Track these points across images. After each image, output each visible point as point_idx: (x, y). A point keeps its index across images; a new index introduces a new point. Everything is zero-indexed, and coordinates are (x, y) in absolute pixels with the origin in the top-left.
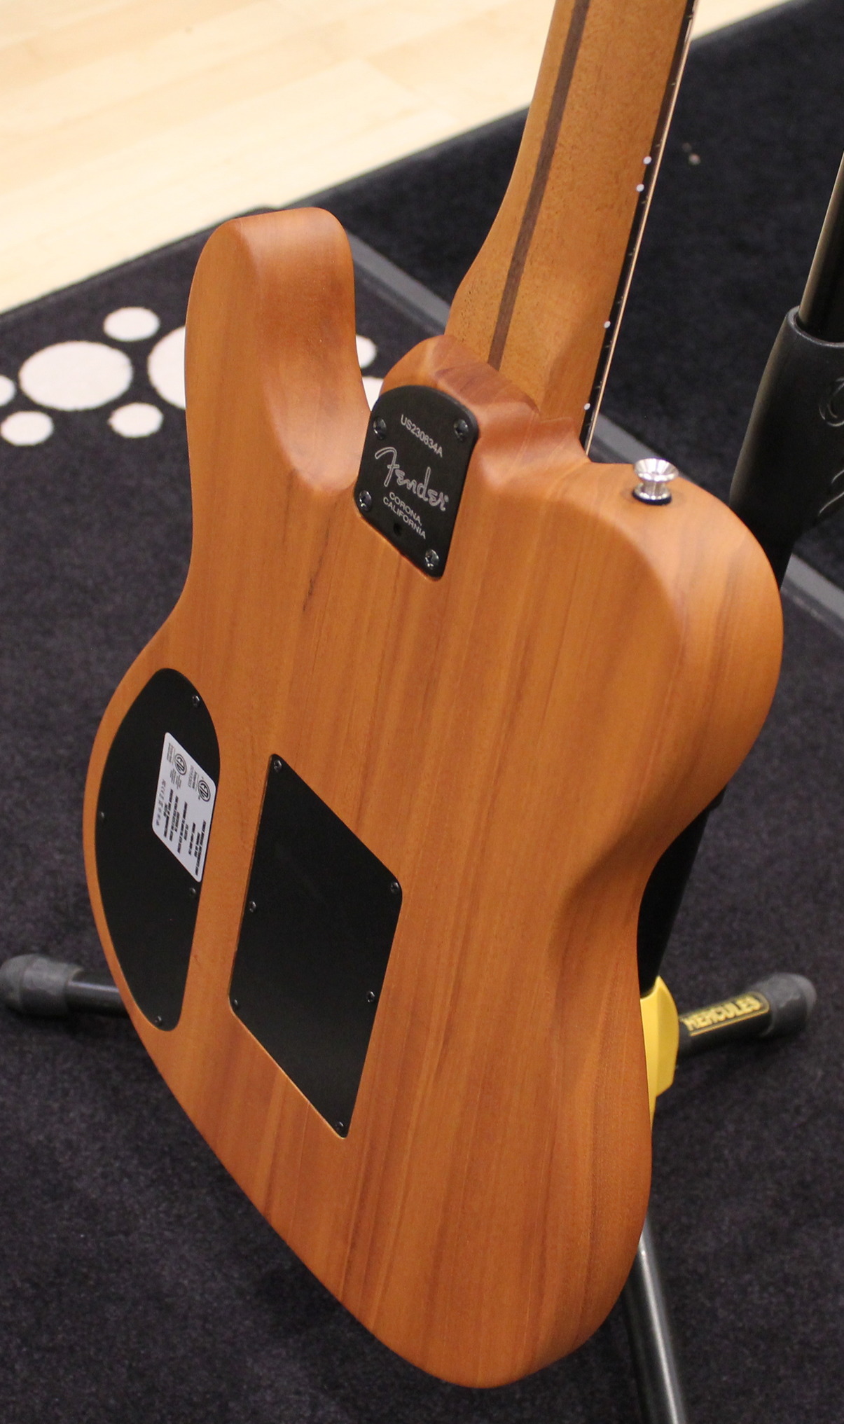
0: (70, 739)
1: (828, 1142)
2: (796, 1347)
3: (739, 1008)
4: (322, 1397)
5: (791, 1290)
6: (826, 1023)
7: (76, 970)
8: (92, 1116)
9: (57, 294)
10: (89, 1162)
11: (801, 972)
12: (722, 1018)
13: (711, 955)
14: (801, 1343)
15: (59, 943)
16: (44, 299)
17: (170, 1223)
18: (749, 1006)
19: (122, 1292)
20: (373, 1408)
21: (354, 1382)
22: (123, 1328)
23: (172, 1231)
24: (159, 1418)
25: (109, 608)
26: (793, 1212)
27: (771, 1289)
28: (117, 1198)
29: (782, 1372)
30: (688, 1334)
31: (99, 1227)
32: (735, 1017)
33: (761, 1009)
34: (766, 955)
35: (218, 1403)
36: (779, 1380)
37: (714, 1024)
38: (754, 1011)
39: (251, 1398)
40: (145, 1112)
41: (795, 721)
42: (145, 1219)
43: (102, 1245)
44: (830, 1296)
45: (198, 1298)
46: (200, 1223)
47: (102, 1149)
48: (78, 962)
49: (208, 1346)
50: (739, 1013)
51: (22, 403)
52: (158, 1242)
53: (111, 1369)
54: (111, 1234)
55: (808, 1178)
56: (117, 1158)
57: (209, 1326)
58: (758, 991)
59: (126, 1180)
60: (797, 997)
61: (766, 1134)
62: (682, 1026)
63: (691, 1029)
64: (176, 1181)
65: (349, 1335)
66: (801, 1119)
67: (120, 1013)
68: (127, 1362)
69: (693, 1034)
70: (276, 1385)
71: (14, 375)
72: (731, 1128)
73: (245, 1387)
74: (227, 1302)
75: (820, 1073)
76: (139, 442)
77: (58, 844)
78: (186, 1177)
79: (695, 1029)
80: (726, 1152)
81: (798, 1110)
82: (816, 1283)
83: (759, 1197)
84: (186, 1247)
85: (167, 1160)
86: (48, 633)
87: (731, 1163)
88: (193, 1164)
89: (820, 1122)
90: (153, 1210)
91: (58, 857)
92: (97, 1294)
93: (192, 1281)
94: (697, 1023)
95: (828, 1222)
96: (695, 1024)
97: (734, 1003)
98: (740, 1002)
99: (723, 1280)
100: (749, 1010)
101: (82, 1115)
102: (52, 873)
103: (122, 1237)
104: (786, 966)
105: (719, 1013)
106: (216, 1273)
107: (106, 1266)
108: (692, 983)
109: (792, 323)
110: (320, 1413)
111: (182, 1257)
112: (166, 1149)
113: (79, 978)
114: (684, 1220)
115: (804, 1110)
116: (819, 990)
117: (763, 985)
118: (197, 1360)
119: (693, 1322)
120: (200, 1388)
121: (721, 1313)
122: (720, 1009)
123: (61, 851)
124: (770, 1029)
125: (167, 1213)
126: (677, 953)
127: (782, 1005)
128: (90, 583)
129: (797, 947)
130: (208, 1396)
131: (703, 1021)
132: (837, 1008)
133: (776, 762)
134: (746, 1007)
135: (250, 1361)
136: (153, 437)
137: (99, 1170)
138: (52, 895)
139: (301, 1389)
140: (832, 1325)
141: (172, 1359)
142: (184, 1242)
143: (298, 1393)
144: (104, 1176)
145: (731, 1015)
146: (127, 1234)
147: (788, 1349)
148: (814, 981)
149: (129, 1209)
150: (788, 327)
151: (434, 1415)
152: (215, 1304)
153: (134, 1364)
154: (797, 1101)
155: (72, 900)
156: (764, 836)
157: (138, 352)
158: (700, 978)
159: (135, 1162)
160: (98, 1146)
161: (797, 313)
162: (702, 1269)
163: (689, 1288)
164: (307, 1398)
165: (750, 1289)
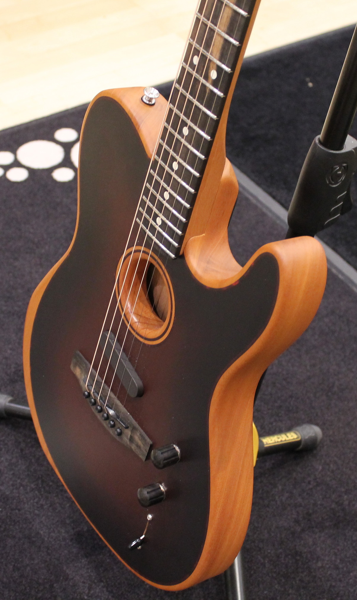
0: (20, 303)
1: (321, 497)
2: (297, 582)
3: (287, 437)
4: (93, 585)
5: (298, 558)
6: (325, 447)
7: (10, 398)
8: (11, 460)
9: (36, 120)
10: (7, 479)
11: (317, 424)
12: (279, 440)
13: (280, 415)
14: (300, 580)
15: (5, 387)
16: (31, 122)
17: (38, 508)
18: (292, 436)
19: (14, 534)
20: (115, 591)
21: (108, 580)
22: (13, 549)
23: (39, 511)
24: (24, 588)
25: (43, 251)
26: (302, 525)
27: (290, 557)
28: (17, 495)
29: (290, 591)
30: (252, 572)
31: (8, 506)
32: (285, 440)
33: (297, 438)
34: (303, 417)
35: (50, 584)
36: (289, 595)
37: (275, 442)
38: (294, 439)
39: (64, 583)
40: (33, 461)
41: (326, 320)
42: (28, 504)
43: (9, 514)
44: (314, 561)
45: (46, 539)
46: (51, 508)
47: (13, 474)
48: (12, 396)
49: (48, 560)
50: (287, 439)
51: (17, 164)
52: (32, 514)
53: (6, 565)
54: (12, 510)
55: (311, 511)
56: (19, 478)
57: (50, 551)
58: (296, 430)
59: (22, 488)
60: (314, 435)
61: (295, 491)
62: (261, 442)
63: (265, 443)
64: (43, 490)
65: (108, 560)
66: (311, 486)
67: (28, 418)
68: (13, 564)
69: (266, 446)
70: (75, 578)
71: (14, 152)
72: (280, 488)
73: (62, 578)
74: (58, 542)
75: (321, 468)
76: (63, 184)
77: (10, 346)
78: (47, 488)
79: (267, 444)
80: (277, 497)
81: (309, 483)
82: (309, 556)
83: (289, 517)
84: (44, 517)
85: (40, 482)
86: (16, 259)
87: (279, 503)
88: (51, 484)
89: (318, 488)
90: (32, 501)
91: (9, 351)
92: (4, 534)
93: (44, 532)
94: (268, 441)
95: (317, 530)
96: (267, 442)
97: (286, 435)
98: (288, 434)
99: (269, 551)
100: (292, 438)
101: (6, 459)
102: (6, 358)
103: (17, 511)
104: (311, 422)
105: (279, 438)
106: (55, 529)
107: (9, 523)
108: (270, 426)
109: (317, 141)
110: (92, 592)
111: (41, 522)
112: (40, 476)
113: (11, 402)
114: (256, 525)
115: (312, 483)
116: (324, 433)
117: (299, 428)
118: (43, 565)
119: (255, 568)
120: (43, 577)
121: (267, 565)
122: (279, 436)
123: (11, 349)
124: (301, 447)
125: (37, 503)
126: (265, 412)
127: (307, 437)
128: (36, 240)
129: (317, 415)
130: (45, 581)
131: (270, 441)
132: (331, 441)
133: (316, 337)
134: (291, 437)
135: (65, 568)
136: (70, 182)
137: (11, 483)
138: (5, 367)
139: (85, 581)
140: (314, 574)
141: (33, 564)
142: (43, 516)
143: (84, 582)
144: (13, 485)
145: (283, 439)
146: (19, 510)
147: (294, 582)
148: (322, 429)
149: (21, 500)
150: (315, 144)
151: (140, 597)
152: (53, 543)
153: (16, 565)
154: (309, 479)
155: (13, 370)
156: (308, 367)
157: (67, 147)
158: (274, 424)
159: (26, 481)
160: (12, 472)
161: (319, 138)
162: (261, 545)
163: (254, 553)
164: (87, 585)
165: (280, 556)
